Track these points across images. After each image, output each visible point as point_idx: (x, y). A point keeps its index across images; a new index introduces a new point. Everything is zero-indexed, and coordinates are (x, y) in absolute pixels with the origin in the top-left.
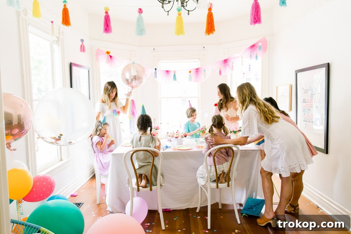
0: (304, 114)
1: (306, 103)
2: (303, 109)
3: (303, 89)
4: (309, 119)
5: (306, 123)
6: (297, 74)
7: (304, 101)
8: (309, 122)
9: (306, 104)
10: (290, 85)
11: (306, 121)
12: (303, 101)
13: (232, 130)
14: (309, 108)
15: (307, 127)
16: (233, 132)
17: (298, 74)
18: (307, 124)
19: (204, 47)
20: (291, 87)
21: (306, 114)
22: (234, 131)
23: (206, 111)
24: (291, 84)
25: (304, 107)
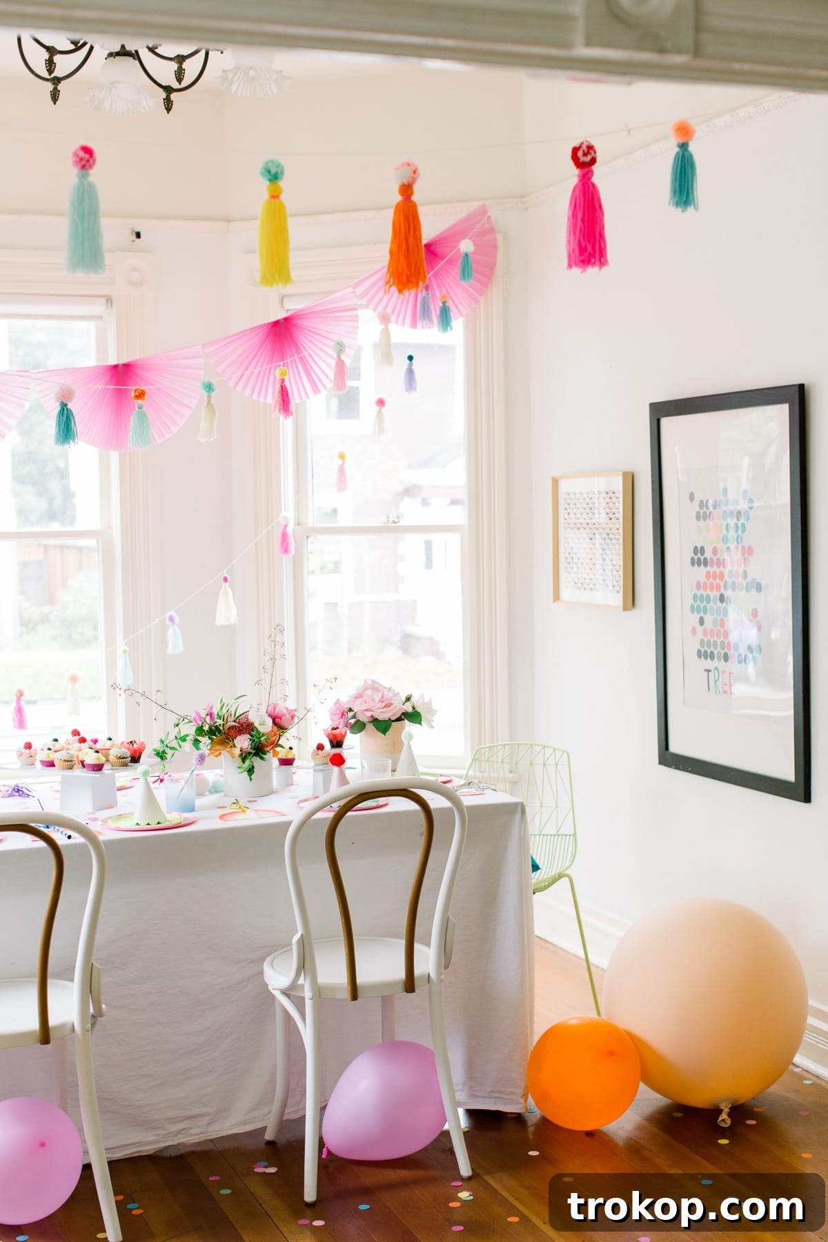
0: (702, 621)
1: (709, 567)
2: (695, 596)
3: (692, 497)
4: (722, 643)
5: (709, 664)
6: (658, 421)
7: (699, 558)
8: (726, 658)
9: (708, 574)
10: (625, 474)
11: (712, 657)
12: (693, 559)
13: (369, 714)
14: (722, 591)
15: (716, 681)
16: (370, 727)
17: (666, 422)
18: (716, 669)
19: (138, 235)
20: (630, 481)
21: (708, 619)
22: (375, 721)
23: (171, 619)
24: (628, 468)
25: (698, 585)
